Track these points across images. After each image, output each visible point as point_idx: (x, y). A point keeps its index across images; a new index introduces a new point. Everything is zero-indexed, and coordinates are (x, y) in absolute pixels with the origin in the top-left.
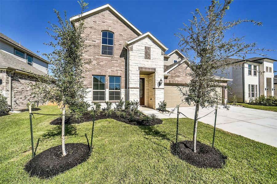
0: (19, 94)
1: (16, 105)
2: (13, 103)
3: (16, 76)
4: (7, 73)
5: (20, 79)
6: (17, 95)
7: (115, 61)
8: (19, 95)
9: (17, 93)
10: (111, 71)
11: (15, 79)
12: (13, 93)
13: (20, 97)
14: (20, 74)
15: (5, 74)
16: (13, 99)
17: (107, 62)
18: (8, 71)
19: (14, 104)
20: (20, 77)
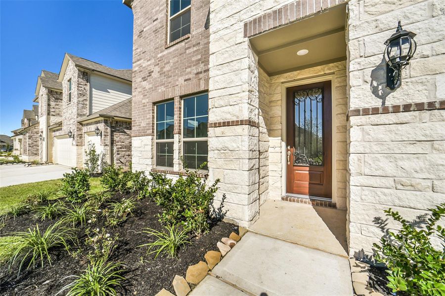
0: (125, 149)
1: (120, 164)
2: (115, 162)
3: (120, 126)
4: (105, 123)
5: (127, 129)
6: (123, 151)
7: (194, 46)
8: (126, 151)
9: (121, 148)
10: (185, 80)
11: (119, 130)
12: (115, 148)
13: (127, 154)
14: (126, 122)
15: (103, 124)
16: (116, 157)
17: (176, 59)
18: (107, 120)
19: (117, 163)
20: (128, 127)
